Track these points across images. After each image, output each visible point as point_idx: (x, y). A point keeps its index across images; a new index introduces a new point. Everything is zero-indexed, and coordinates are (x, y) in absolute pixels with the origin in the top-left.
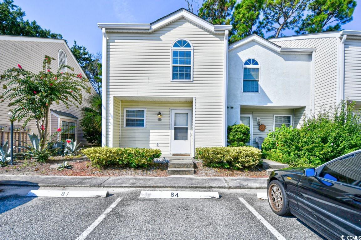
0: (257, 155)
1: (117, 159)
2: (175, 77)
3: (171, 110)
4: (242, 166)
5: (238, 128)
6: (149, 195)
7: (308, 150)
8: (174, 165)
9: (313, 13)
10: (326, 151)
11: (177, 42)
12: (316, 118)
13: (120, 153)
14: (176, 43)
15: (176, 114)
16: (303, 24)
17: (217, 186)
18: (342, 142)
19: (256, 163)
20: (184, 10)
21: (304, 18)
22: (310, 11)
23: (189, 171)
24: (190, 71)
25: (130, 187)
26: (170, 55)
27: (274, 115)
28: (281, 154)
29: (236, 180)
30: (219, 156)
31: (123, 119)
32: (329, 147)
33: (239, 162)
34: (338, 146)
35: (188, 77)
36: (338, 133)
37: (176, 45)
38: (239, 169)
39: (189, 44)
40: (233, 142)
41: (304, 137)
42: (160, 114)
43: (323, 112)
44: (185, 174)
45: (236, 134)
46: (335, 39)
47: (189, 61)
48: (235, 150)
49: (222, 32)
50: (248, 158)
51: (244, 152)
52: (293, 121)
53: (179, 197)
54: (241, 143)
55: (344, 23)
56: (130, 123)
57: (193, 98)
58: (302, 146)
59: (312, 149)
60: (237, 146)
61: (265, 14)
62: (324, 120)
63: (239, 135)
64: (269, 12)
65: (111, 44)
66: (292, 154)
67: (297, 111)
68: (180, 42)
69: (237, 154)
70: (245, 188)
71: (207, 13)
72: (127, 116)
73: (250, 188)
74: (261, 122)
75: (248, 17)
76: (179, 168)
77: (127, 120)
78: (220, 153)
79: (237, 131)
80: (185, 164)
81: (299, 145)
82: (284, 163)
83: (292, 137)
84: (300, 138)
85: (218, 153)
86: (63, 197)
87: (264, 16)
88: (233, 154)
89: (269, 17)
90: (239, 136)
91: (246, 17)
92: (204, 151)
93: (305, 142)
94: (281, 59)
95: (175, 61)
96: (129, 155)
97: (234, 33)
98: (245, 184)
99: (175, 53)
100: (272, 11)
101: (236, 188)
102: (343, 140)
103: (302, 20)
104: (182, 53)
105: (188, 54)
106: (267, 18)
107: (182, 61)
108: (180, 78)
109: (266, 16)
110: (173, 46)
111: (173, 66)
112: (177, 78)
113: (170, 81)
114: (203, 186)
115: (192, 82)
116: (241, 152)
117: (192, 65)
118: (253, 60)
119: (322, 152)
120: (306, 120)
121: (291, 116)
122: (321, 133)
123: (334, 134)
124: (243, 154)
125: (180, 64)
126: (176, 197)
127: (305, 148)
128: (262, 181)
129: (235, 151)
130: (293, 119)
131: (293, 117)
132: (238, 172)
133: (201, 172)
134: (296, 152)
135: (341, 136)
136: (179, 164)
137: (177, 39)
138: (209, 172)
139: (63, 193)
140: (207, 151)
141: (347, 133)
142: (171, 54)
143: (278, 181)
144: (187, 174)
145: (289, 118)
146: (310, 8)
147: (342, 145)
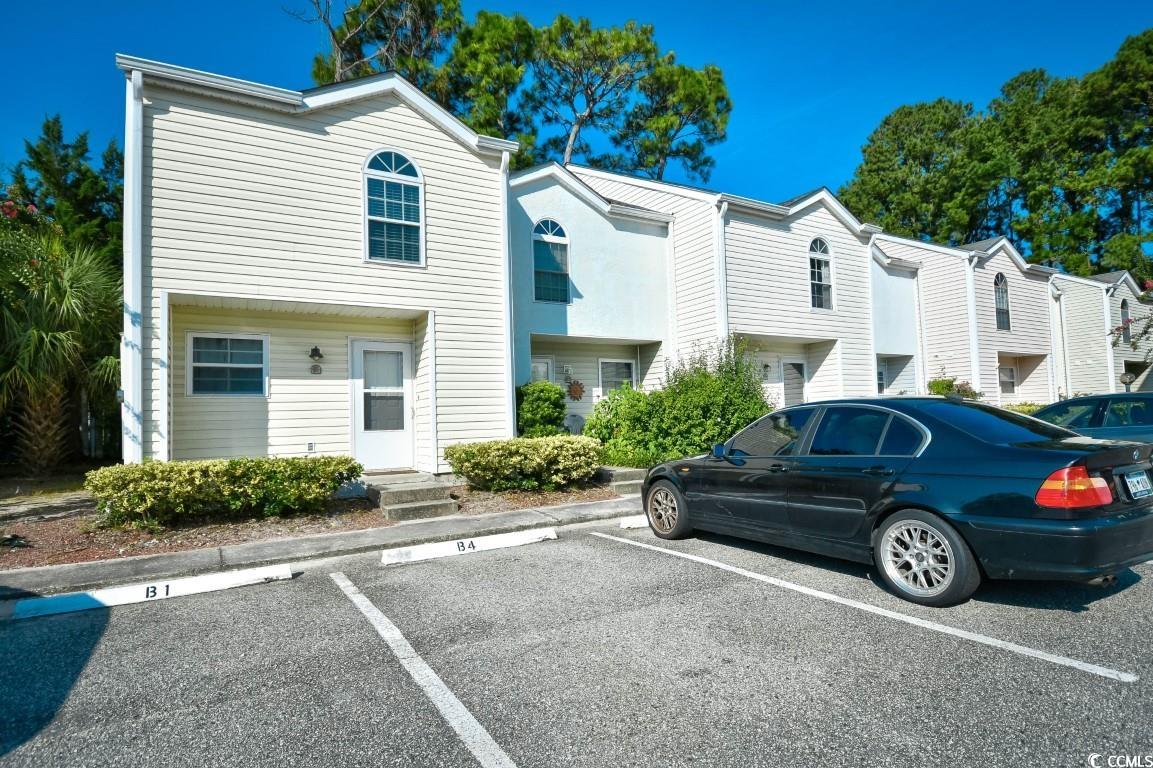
0: (594, 449)
1: (226, 493)
2: (375, 250)
3: (352, 341)
4: (564, 479)
5: (542, 391)
6: (408, 554)
7: (680, 433)
8: (399, 497)
9: (649, 103)
10: (710, 433)
11: (380, 155)
12: (687, 367)
13: (239, 472)
14: (375, 159)
15: (366, 353)
16: (629, 124)
17: (535, 523)
18: (733, 414)
19: (593, 469)
20: (397, 75)
21: (629, 108)
22: (642, 95)
23: (445, 506)
24: (417, 240)
25: (323, 556)
26: (361, 187)
27: (601, 360)
28: (630, 448)
29: (563, 509)
30: (516, 459)
31: (183, 368)
32: (715, 425)
33: (557, 472)
34: (728, 423)
35: (412, 254)
36: (726, 398)
37: (375, 164)
38: (559, 487)
39: (411, 166)
40: (532, 426)
41: (672, 407)
42: (315, 353)
43: (697, 355)
44: (437, 515)
45: (538, 407)
46: (709, 206)
47: (413, 213)
48: (548, 443)
49: (497, 155)
50: (578, 458)
51: (569, 445)
52: (637, 374)
53: (477, 549)
54: (549, 427)
55: (711, 141)
56: (207, 381)
57: (427, 312)
58: (670, 428)
59: (688, 431)
60: (542, 436)
61: (539, 74)
62: (700, 370)
63: (546, 409)
64: (547, 71)
65: (156, 123)
66: (651, 445)
67: (644, 352)
68: (386, 156)
69: (556, 451)
70: (589, 520)
71: (371, 26)
72: (197, 357)
73: (599, 518)
74: (574, 377)
75: (498, 77)
76: (412, 501)
77: (197, 371)
78: (517, 452)
79: (539, 399)
80: (429, 490)
81: (664, 426)
82: (640, 467)
83: (650, 408)
84: (665, 410)
85: (511, 454)
86: (153, 599)
87: (536, 80)
88: (547, 453)
89: (549, 86)
90: (547, 411)
91: (495, 74)
92: (478, 451)
93: (675, 418)
94: (610, 226)
95: (374, 207)
96: (270, 478)
97: (455, 105)
98: (584, 512)
99: (374, 186)
100: (555, 72)
101: (572, 521)
102: (736, 410)
103: (626, 113)
104: (394, 188)
105: (412, 192)
106: (543, 86)
107: (394, 211)
108: (390, 256)
109: (540, 79)
110: (367, 165)
111: (370, 221)
112: (382, 255)
113: (362, 261)
114: (502, 527)
115: (424, 268)
116: (561, 447)
117: (421, 224)
118: (554, 225)
119: (704, 437)
120: (671, 372)
121: (633, 362)
122: (698, 398)
123: (720, 400)
124: (568, 450)
125: (390, 216)
126: (471, 550)
127: (674, 431)
128: (613, 505)
129: (552, 445)
130: (637, 368)
131: (637, 364)
132: (560, 494)
133: (472, 505)
134: (660, 440)
135: (731, 404)
136: (413, 493)
137: (377, 149)
138: (490, 503)
139: (151, 590)
140: (484, 450)
141: (740, 397)
142: (363, 187)
143: (669, 482)
144: (440, 515)
145: (628, 366)
146: (642, 88)
147: (734, 422)
